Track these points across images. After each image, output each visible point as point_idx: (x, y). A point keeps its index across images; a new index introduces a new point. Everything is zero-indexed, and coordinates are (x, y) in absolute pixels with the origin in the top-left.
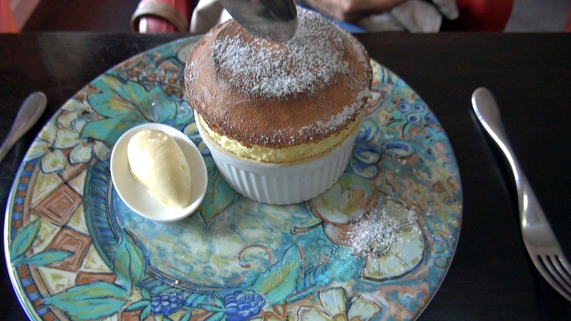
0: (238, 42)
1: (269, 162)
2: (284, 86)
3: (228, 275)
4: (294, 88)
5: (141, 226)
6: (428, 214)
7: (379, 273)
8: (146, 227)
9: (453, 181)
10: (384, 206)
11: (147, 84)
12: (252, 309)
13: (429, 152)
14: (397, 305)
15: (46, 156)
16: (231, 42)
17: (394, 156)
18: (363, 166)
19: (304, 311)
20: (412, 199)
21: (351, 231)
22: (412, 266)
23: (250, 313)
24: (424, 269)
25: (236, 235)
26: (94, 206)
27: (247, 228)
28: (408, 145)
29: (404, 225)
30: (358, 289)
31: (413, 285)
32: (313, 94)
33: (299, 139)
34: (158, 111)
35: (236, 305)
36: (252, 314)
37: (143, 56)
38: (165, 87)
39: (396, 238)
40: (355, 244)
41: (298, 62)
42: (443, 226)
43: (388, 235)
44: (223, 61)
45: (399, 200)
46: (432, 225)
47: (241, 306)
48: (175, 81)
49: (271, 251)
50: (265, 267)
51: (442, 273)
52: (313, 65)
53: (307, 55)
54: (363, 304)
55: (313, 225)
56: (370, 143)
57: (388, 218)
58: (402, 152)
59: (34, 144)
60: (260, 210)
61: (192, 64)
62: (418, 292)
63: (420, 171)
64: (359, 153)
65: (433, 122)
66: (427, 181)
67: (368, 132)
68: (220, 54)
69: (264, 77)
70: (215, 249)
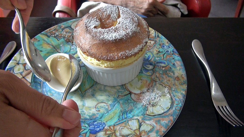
0: (95, 20)
1: (108, 67)
2: (113, 36)
3: (91, 115)
4: (117, 37)
5: (55, 95)
6: (173, 89)
7: (153, 113)
8: (57, 95)
9: (183, 76)
10: (155, 86)
11: (58, 38)
12: (101, 128)
13: (174, 64)
14: (160, 125)
15: (16, 67)
16: (92, 20)
17: (159, 66)
18: (147, 70)
19: (122, 128)
20: (167, 83)
21: (142, 96)
22: (166, 110)
23: (99, 129)
24: (171, 111)
25: (94, 98)
26: (35, 87)
27: (99, 95)
28: (165, 62)
29: (164, 94)
30: (144, 119)
31: (167, 118)
32: (125, 39)
33: (119, 58)
34: (63, 48)
35: (94, 126)
36: (100, 130)
37: (57, 26)
38: (66, 39)
39: (160, 99)
40: (143, 102)
41: (119, 27)
42: (179, 94)
43: (157, 98)
44: (89, 27)
45: (161, 84)
46: (175, 94)
47: (96, 127)
48: (70, 36)
49: (109, 105)
50: (106, 111)
51: (178, 112)
52: (125, 28)
53: (123, 25)
54: (146, 125)
55: (126, 94)
56: (150, 62)
57: (157, 91)
58: (163, 65)
59: (11, 62)
60: (104, 88)
61: (77, 28)
62: (169, 120)
63: (170, 72)
64: (145, 65)
65: (176, 53)
66: (173, 76)
67: (149, 57)
68: (88, 24)
69: (105, 33)
70: (85, 104)
